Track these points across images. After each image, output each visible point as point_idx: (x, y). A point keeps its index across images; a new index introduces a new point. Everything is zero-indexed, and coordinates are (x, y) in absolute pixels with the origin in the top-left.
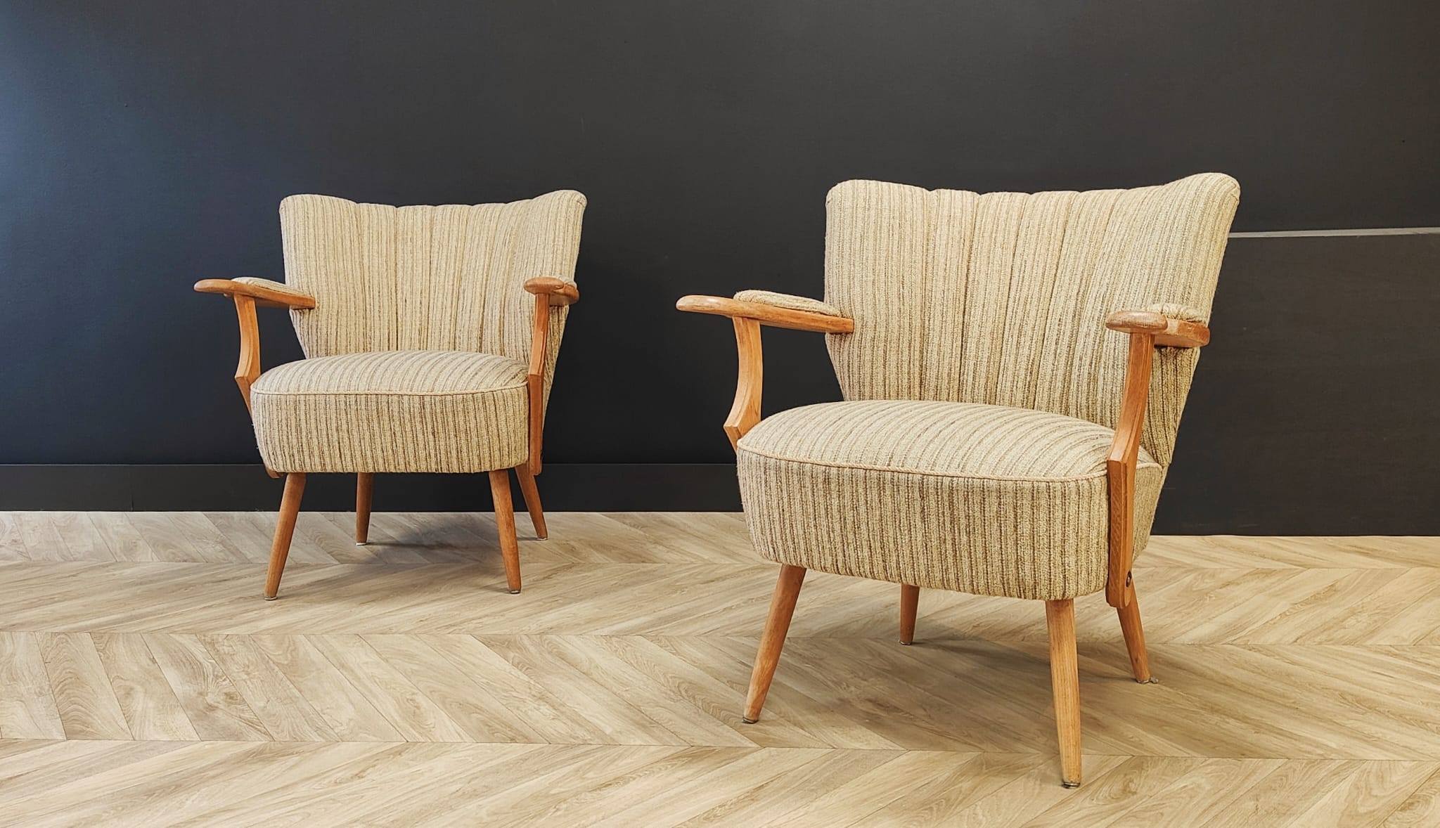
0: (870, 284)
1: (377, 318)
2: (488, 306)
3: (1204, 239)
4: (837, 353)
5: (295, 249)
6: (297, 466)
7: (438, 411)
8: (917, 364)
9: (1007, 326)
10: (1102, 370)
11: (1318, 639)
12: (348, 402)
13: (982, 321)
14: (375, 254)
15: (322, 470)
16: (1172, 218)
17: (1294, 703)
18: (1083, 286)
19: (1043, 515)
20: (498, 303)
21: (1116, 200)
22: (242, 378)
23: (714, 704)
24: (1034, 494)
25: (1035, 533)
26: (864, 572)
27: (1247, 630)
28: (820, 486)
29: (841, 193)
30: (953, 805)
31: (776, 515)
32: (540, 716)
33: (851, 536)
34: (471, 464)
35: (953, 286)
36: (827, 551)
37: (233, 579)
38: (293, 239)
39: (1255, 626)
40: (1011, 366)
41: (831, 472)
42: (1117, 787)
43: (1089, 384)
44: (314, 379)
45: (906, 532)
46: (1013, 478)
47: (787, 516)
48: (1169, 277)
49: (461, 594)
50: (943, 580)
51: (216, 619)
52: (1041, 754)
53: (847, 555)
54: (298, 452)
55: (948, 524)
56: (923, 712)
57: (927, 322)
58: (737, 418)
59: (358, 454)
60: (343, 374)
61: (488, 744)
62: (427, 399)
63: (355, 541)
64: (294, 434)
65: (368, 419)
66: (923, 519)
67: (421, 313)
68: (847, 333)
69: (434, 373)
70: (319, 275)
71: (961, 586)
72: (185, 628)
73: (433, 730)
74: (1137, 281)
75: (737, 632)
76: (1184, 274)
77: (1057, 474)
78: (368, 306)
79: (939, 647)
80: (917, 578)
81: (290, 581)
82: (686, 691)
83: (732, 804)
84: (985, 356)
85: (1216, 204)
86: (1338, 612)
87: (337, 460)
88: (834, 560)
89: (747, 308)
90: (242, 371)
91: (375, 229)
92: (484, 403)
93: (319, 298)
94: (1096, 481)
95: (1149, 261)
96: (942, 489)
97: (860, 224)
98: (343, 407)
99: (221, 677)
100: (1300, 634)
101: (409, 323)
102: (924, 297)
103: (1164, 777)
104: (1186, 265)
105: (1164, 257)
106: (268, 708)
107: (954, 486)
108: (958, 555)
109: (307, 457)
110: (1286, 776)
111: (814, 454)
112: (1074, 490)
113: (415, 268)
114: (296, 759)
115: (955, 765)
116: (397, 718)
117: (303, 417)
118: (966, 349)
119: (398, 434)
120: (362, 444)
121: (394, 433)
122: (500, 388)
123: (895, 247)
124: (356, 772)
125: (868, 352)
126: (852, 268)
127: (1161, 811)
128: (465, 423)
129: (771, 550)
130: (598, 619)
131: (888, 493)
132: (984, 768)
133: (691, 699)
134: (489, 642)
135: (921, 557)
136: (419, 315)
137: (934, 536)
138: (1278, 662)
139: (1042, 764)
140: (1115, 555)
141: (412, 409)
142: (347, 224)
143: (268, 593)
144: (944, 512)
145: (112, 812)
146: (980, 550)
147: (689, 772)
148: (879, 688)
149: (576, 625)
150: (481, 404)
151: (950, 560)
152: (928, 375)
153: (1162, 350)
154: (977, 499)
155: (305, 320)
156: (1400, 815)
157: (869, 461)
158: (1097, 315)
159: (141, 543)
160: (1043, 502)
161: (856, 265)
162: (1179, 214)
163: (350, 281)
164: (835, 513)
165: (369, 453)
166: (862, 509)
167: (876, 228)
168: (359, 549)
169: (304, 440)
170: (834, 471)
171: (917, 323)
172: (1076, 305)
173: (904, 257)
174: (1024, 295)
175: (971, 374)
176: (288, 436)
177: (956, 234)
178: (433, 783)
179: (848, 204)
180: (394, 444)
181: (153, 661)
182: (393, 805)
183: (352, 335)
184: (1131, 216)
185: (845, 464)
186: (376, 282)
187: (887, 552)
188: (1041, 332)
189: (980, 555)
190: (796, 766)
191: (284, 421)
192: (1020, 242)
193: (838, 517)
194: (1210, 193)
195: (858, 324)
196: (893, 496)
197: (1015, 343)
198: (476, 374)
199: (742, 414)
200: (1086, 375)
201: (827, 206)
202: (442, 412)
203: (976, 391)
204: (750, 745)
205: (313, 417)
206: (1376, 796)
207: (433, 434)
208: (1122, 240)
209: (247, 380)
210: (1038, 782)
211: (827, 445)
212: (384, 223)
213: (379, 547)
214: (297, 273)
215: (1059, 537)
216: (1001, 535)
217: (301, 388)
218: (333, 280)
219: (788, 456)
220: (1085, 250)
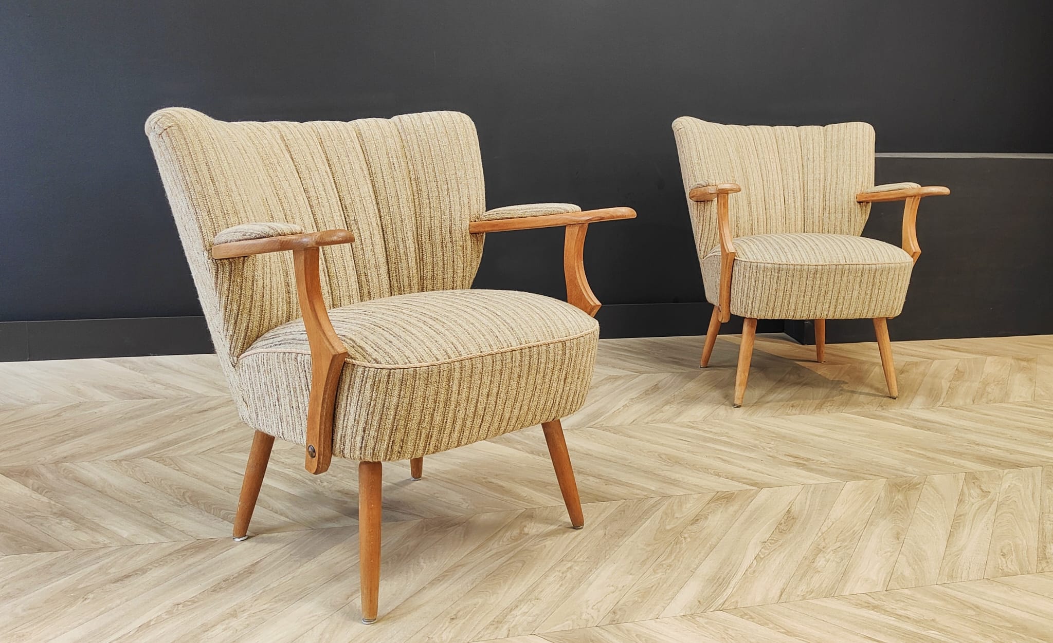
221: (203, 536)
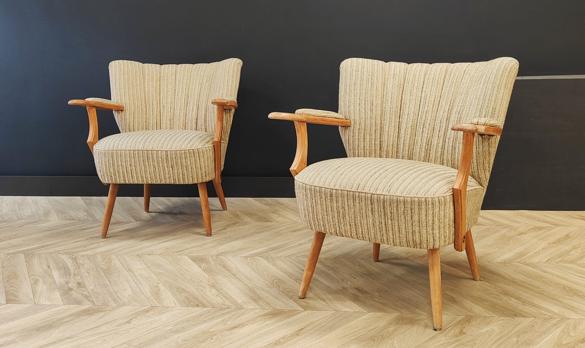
0: (358, 105)
1: (151, 114)
2: (200, 109)
3: (502, 87)
4: (343, 135)
5: (115, 84)
6: (114, 181)
7: (174, 157)
8: (379, 140)
9: (418, 124)
10: (458, 144)
11: (557, 261)
12: (135, 154)
13: (407, 122)
14: (151, 86)
15: (124, 182)
16: (488, 77)
17: (542, 291)
18: (451, 106)
19: (423, 212)
20: (204, 108)
21: (467, 68)
22: (90, 142)
23: (287, 290)
24: (420, 203)
25: (420, 220)
26: (348, 235)
27: (527, 256)
28: (329, 198)
29: (346, 64)
30: (384, 339)
31: (310, 210)
32: (211, 295)
33: (342, 220)
34: (189, 181)
35: (394, 105)
36: (332, 226)
37: (89, 228)
38: (114, 80)
39: (530, 254)
40: (419, 141)
41: (333, 192)
42: (458, 330)
43: (452, 151)
44: (120, 143)
45: (365, 218)
46: (410, 196)
47: (315, 210)
48: (486, 104)
49: (185, 236)
50: (381, 240)
51: (77, 248)
52: (427, 314)
53: (340, 228)
54: (114, 175)
55: (383, 216)
56: (378, 294)
57: (383, 122)
58: (296, 165)
59: (139, 176)
60: (133, 141)
61: (187, 308)
62: (169, 152)
63: (144, 211)
64: (112, 167)
65: (143, 161)
66: (372, 213)
67: (171, 112)
68: (348, 127)
69: (172, 141)
70: (126, 96)
71: (389, 242)
72: (65, 251)
73: (164, 300)
74: (473, 105)
75: (302, 255)
76: (493, 103)
77: (429, 195)
78: (147, 109)
79: (390, 263)
80: (370, 239)
81: (113, 229)
82: (276, 283)
83: (288, 337)
84: (408, 137)
85: (508, 72)
86: (567, 247)
87: (131, 178)
88: (335, 230)
89: (299, 117)
90: (90, 139)
91: (151, 75)
92: (194, 154)
93: (125, 106)
94: (448, 197)
95: (478, 97)
96: (380, 200)
97: (354, 78)
98: (132, 155)
99: (77, 275)
100: (550, 258)
101: (165, 117)
102: (382, 110)
103: (479, 326)
104: (494, 99)
105: (484, 95)
106: (95, 289)
107: (385, 199)
108: (387, 229)
109: (118, 177)
110: (533, 326)
111: (326, 183)
112: (437, 202)
113: (168, 92)
114: (103, 314)
115: (388, 319)
116: (149, 295)
117: (115, 160)
118: (400, 134)
119: (157, 168)
120: (141, 172)
121: (155, 167)
122: (201, 147)
123: (369, 88)
124: (128, 320)
125: (357, 135)
126: (350, 98)
127: (475, 342)
128: (186, 162)
129: (309, 224)
130: (243, 249)
131: (357, 201)
132: (401, 321)
133: (278, 287)
134: (194, 259)
135: (372, 230)
136: (170, 113)
137: (377, 221)
138: (538, 271)
139: (426, 319)
140: (457, 229)
141: (162, 157)
142: (138, 73)
143: (102, 236)
144: (381, 211)
145: (21, 338)
146: (397, 227)
147: (272, 322)
148: (360, 282)
149: (233, 251)
150: (192, 154)
151: (384, 231)
152: (383, 145)
153: (483, 136)
154: (395, 205)
155: (120, 116)
156: (580, 345)
157: (349, 187)
158: (456, 119)
159: (52, 211)
160: (423, 207)
161: (352, 96)
162: (491, 76)
163: (140, 98)
164: (335, 209)
165: (144, 176)
166: (346, 208)
167: (361, 80)
168: (145, 215)
169: (116, 170)
170: (334, 191)
171: (378, 122)
172: (448, 114)
173: (373, 93)
174: (425, 110)
175: (402, 144)
176: (109, 168)
177: (397, 82)
178: (160, 326)
179: (349, 69)
180: (155, 172)
181: (49, 267)
182: (141, 336)
183: (140, 122)
184: (472, 76)
185: (339, 188)
186: (151, 99)
187: (357, 227)
188: (433, 126)
189: (397, 229)
190: (318, 319)
191: (107, 162)
192: (425, 86)
193: (336, 211)
194: (505, 66)
195: (352, 123)
196: (359, 203)
197: (421, 131)
198: (191, 141)
199: (298, 164)
200: (451, 146)
201: (340, 69)
202: (175, 158)
203: (404, 152)
204: (300, 309)
205: (120, 160)
206: (571, 336)
207: (172, 167)
208: (468, 86)
209: (92, 143)
210: (423, 328)
211: (332, 180)
212: (155, 72)
213: (154, 214)
214: (116, 95)
215: (431, 222)
216: (405, 221)
217: (114, 147)
218: (132, 98)
219: (315, 184)
220: (452, 90)
221: (278, 308)
